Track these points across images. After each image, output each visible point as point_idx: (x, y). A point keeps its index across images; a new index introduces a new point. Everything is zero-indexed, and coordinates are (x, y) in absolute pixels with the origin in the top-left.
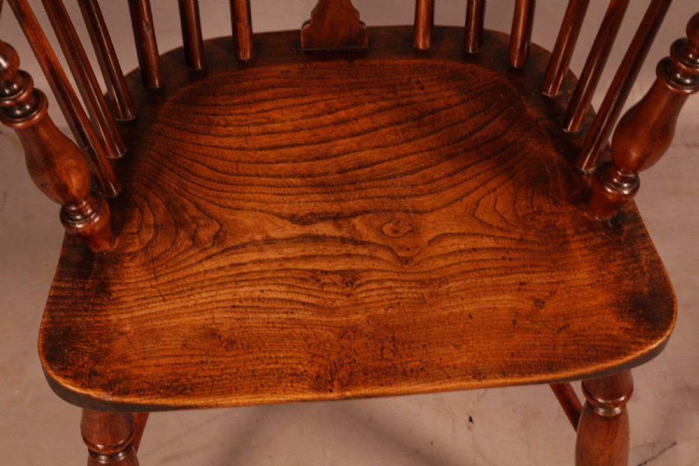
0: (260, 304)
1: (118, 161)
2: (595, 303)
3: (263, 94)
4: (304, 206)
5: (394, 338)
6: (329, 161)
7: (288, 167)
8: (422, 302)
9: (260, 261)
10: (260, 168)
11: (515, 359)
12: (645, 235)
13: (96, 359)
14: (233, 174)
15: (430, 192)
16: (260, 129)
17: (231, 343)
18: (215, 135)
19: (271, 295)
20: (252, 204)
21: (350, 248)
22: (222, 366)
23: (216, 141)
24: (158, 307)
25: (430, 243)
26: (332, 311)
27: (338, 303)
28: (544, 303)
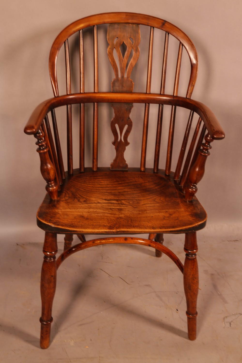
0: (96, 212)
1: (60, 185)
2: (186, 214)
3: (100, 177)
4: (109, 198)
5: (131, 220)
6: (116, 191)
7: (105, 191)
8: (139, 214)
9: (96, 206)
10: (97, 191)
11: (164, 225)
12: (200, 204)
13: (51, 218)
14: (90, 191)
15: (143, 197)
16: (98, 184)
17: (87, 219)
18: (86, 184)
19: (99, 211)
20: (95, 197)
21: (121, 205)
22: (85, 223)
23: (86, 185)
24: (69, 210)
25: (142, 205)
26: (115, 214)
27: (117, 213)
28: (172, 215)
